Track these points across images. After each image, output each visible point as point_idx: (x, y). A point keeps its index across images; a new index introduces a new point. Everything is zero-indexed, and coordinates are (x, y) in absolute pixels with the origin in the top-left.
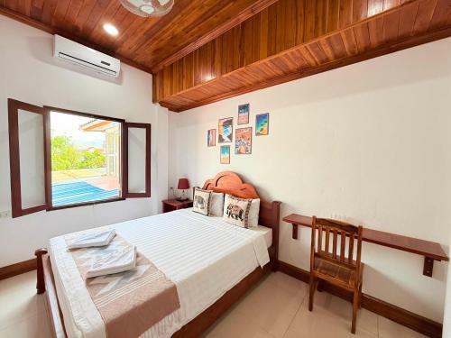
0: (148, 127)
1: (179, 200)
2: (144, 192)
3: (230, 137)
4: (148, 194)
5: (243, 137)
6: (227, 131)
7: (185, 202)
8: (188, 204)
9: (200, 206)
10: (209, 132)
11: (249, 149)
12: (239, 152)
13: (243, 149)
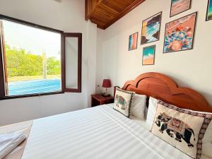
0: (79, 36)
1: (103, 95)
2: (77, 88)
3: (157, 36)
4: (79, 90)
5: (178, 30)
6: (153, 29)
7: (108, 98)
8: (109, 100)
9: (120, 106)
10: (130, 37)
11: (189, 43)
12: (170, 50)
13: (177, 45)
